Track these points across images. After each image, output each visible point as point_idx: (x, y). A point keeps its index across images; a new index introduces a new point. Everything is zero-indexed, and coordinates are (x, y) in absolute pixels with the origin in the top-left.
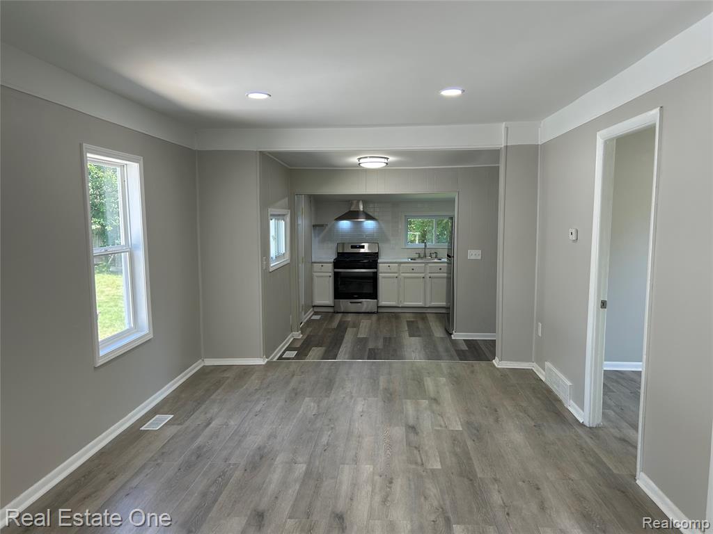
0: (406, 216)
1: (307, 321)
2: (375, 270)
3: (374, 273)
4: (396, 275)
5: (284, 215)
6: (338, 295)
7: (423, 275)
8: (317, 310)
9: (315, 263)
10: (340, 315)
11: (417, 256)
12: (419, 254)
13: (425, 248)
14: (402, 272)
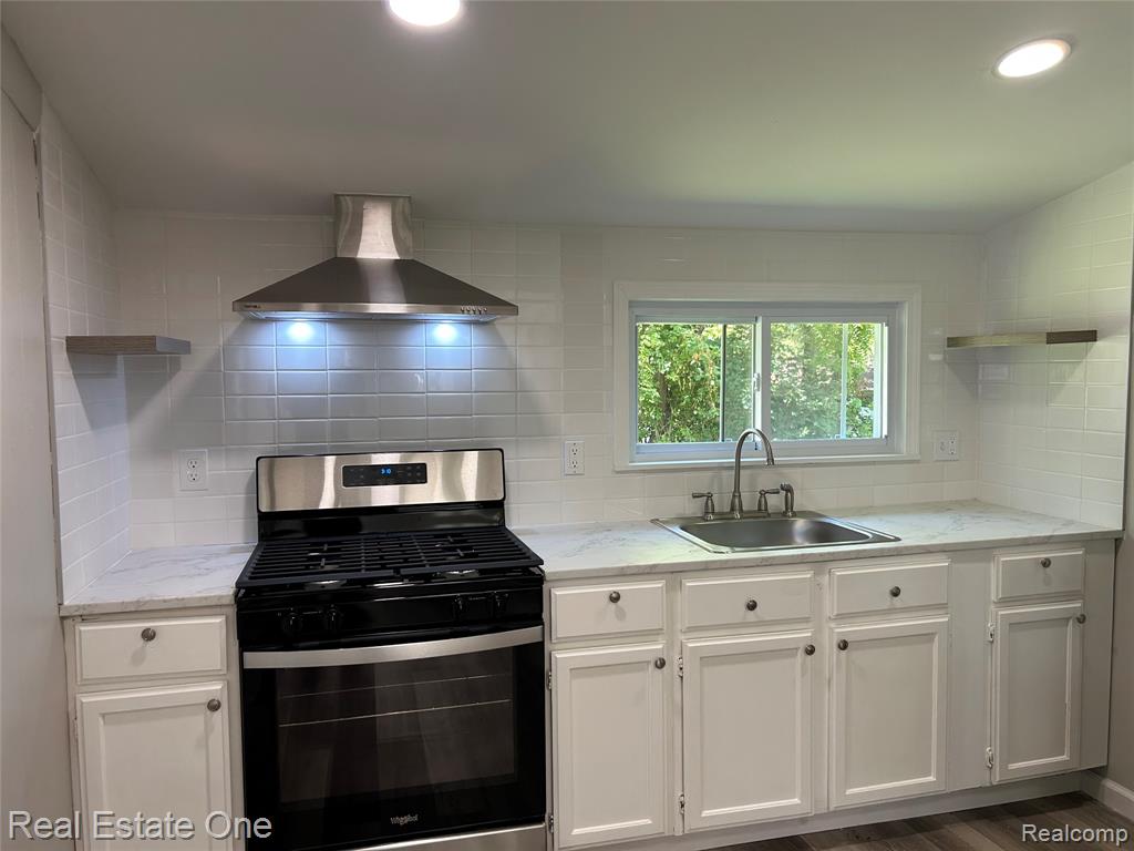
0: (632, 304)
2: (528, 635)
4: (656, 647)
7: (804, 635)
12: (709, 496)
13: (738, 466)
14: (691, 629)
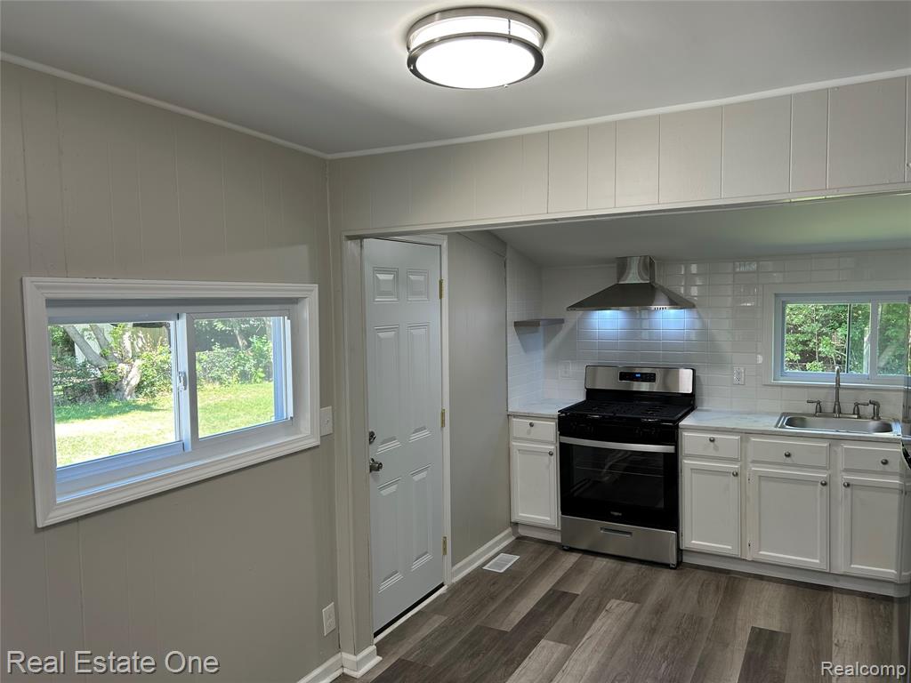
0: (776, 295)
1: (466, 581)
2: (669, 449)
3: (666, 455)
4: (735, 466)
5: (294, 301)
6: (571, 502)
7: (823, 475)
8: (522, 532)
9: (515, 416)
10: (573, 558)
11: (812, 408)
12: (819, 403)
13: (838, 387)
14: (754, 462)
